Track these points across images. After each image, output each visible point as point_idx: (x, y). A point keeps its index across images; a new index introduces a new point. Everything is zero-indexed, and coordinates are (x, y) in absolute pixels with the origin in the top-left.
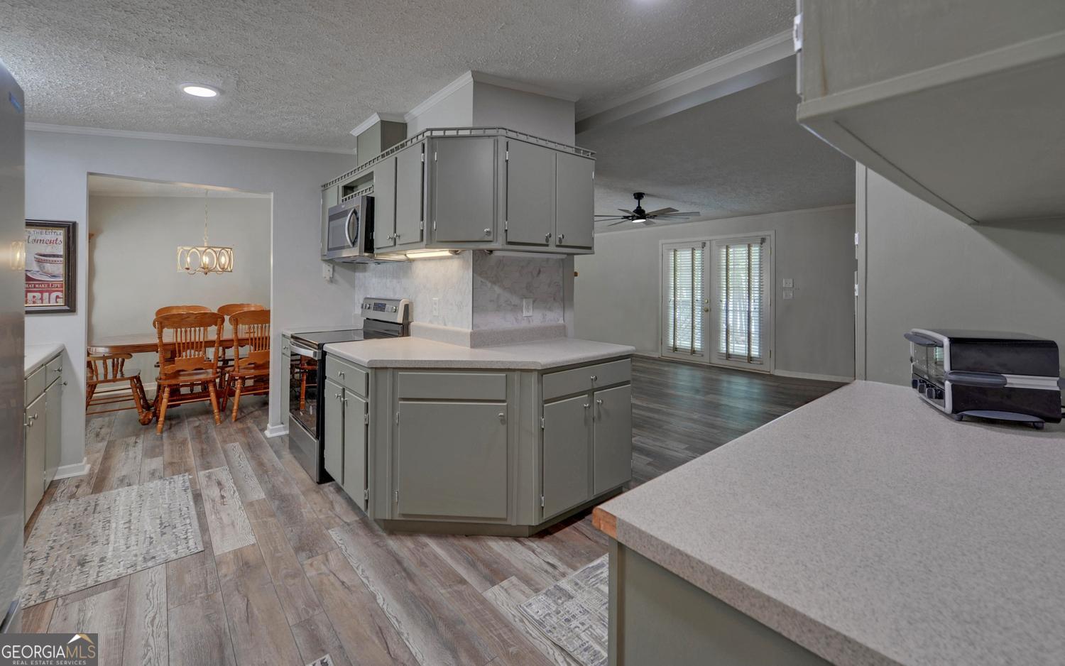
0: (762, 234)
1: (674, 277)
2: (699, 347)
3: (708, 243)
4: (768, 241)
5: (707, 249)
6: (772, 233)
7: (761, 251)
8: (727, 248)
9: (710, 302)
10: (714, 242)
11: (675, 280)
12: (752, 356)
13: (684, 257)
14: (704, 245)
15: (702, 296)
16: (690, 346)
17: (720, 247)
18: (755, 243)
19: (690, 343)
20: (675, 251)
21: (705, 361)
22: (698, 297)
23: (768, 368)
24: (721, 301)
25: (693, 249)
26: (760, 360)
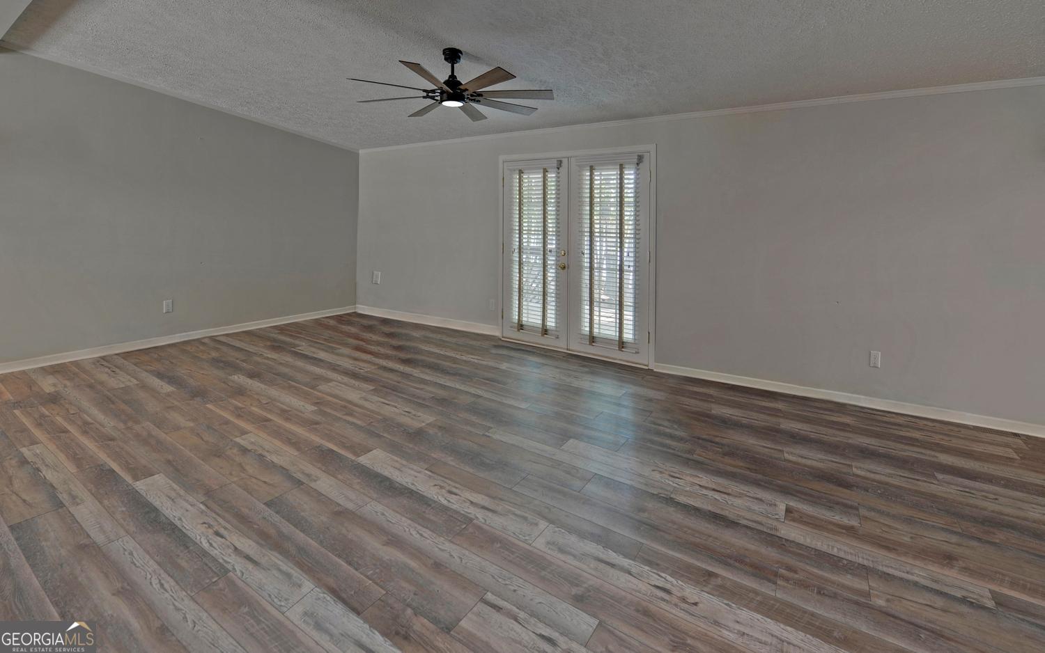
0: (640, 148)
1: (520, 214)
2: (553, 325)
3: (565, 162)
4: (646, 160)
5: (564, 170)
6: (652, 147)
7: (637, 174)
8: (592, 169)
9: (567, 254)
10: (573, 160)
11: (520, 218)
12: (625, 340)
13: (533, 180)
14: (560, 164)
15: (557, 244)
16: (540, 322)
17: (581, 167)
18: (629, 163)
19: (540, 318)
20: (521, 172)
21: (560, 345)
22: (552, 245)
23: (646, 359)
24: (583, 254)
25: (545, 171)
26: (636, 347)
